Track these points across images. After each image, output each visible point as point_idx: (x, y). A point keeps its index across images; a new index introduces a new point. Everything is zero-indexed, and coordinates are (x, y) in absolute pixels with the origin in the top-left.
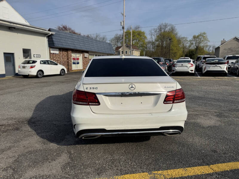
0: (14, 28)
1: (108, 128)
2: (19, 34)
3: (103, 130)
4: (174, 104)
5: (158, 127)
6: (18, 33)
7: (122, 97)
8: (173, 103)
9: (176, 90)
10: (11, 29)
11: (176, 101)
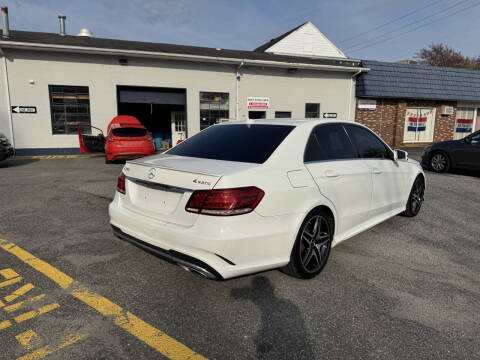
0: (296, 69)
2: (304, 79)
8: (199, 213)
10: (290, 71)
11: (203, 211)
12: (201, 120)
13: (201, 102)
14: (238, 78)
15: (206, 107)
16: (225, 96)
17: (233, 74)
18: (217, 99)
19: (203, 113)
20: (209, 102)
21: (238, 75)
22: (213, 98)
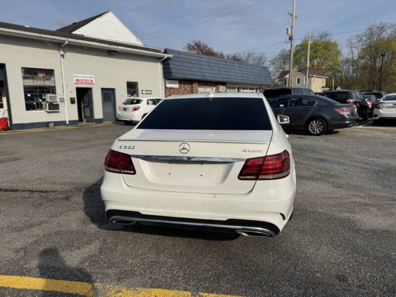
0: (116, 52)
1: (144, 211)
2: (121, 60)
3: (137, 214)
4: (258, 181)
5: (225, 219)
6: (120, 58)
7: (171, 164)
8: (257, 179)
9: (266, 157)
10: (111, 53)
12: (26, 96)
13: (24, 78)
14: (63, 56)
15: (30, 83)
16: (50, 73)
17: (56, 52)
18: (41, 75)
19: (27, 89)
20: (33, 78)
21: (62, 53)
22: (36, 74)
